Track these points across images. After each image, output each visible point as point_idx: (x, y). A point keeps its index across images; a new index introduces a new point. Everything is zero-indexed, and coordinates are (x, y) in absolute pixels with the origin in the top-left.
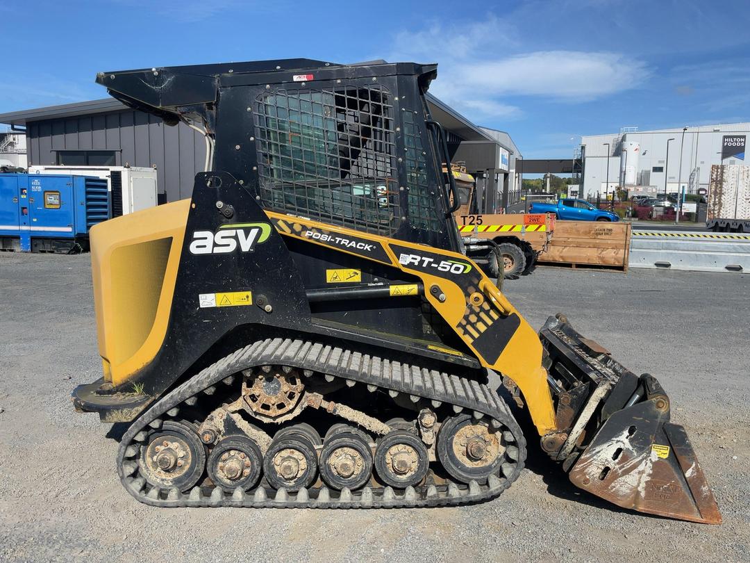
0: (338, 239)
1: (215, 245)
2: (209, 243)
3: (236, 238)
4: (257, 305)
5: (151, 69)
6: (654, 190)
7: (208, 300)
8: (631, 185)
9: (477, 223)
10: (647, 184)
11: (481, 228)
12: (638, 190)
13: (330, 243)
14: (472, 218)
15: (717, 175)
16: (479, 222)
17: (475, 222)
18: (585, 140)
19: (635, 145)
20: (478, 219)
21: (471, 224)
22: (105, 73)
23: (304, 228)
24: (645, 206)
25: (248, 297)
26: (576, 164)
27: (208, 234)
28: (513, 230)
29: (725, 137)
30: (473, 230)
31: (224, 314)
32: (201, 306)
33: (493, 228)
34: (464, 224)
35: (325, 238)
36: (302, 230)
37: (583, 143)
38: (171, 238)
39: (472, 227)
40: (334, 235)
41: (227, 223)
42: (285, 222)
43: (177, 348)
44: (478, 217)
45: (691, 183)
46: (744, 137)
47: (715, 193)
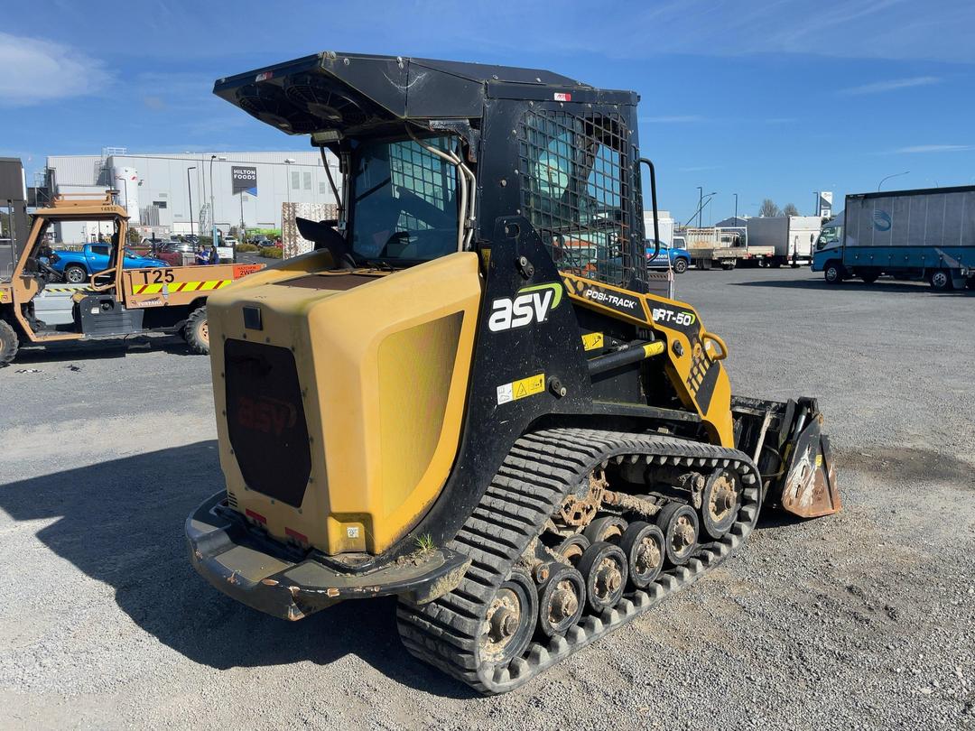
0: (611, 297)
1: (514, 317)
2: (507, 315)
3: (532, 304)
4: (551, 390)
5: (395, 58)
6: (167, 232)
7: (507, 393)
8: (136, 225)
9: (167, 280)
10: (157, 223)
11: (173, 287)
12: (146, 231)
13: (605, 303)
14: (158, 274)
15: (289, 215)
16: (169, 278)
17: (163, 278)
18: (53, 162)
19: (132, 172)
20: (166, 275)
21: (156, 282)
22: (338, 54)
23: (586, 287)
24: (167, 252)
25: (541, 381)
26: (39, 194)
27: (506, 302)
28: (203, 288)
29: (234, 168)
30: (161, 291)
31: (520, 408)
32: (499, 403)
33: (191, 287)
34: (146, 283)
35: (601, 297)
36: (584, 289)
37: (51, 166)
38: (463, 311)
39: (159, 286)
40: (608, 292)
41: (525, 286)
42: (570, 280)
43: (475, 467)
44: (167, 271)
45: (202, 223)
46: (254, 169)
47: (290, 236)
